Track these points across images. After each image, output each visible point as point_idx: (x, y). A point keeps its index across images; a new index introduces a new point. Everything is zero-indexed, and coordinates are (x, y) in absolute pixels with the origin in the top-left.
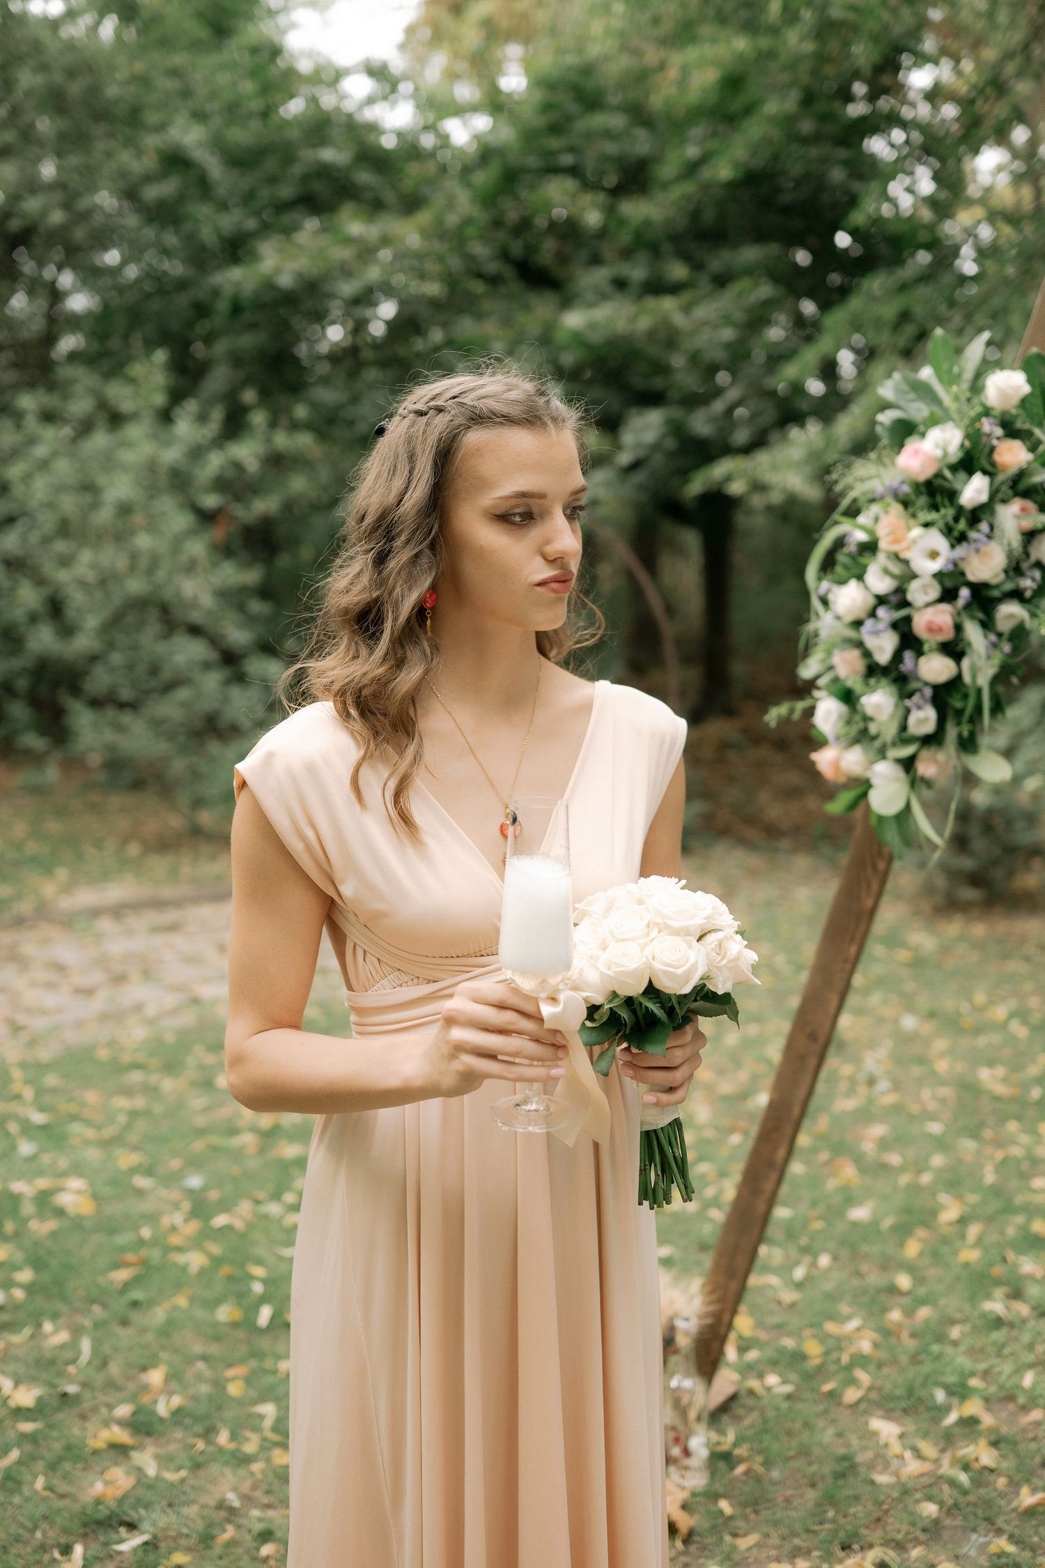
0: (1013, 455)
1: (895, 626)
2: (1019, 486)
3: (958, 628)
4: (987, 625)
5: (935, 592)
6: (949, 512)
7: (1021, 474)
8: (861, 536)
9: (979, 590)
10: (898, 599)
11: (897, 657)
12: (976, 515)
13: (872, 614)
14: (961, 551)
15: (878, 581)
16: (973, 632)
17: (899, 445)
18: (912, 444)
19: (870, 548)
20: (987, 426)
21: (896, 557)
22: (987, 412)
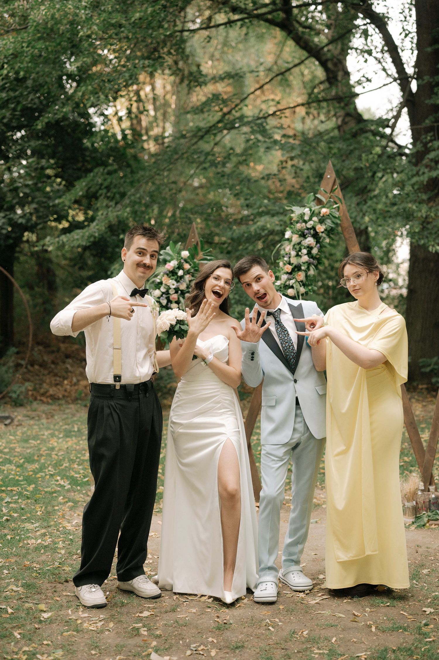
0: (187, 266)
1: (166, 298)
2: (188, 272)
3: (179, 298)
4: (184, 298)
5: (174, 292)
6: (176, 277)
7: (189, 270)
8: (158, 281)
9: (182, 291)
10: (167, 293)
11: (167, 304)
12: (181, 277)
13: (162, 296)
14: (178, 284)
15: (163, 289)
16: (181, 299)
17: (165, 264)
18: (168, 264)
19: (161, 283)
20: (182, 261)
21: (166, 285)
22: (182, 258)
